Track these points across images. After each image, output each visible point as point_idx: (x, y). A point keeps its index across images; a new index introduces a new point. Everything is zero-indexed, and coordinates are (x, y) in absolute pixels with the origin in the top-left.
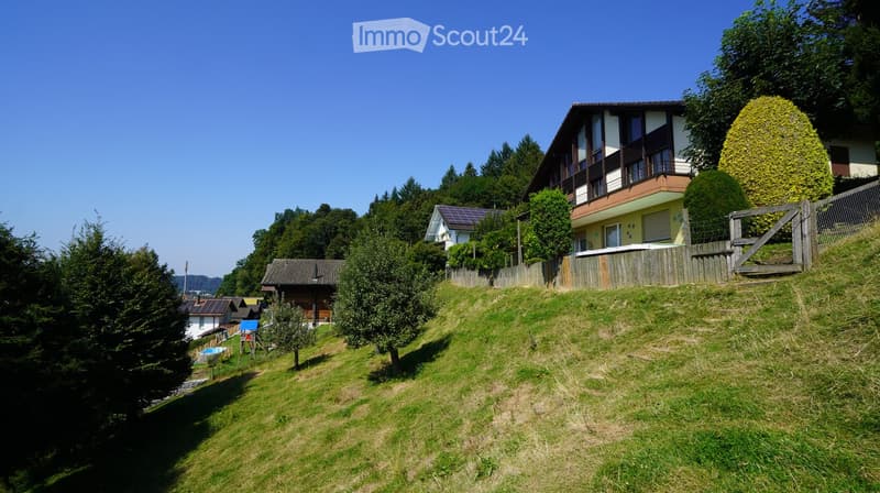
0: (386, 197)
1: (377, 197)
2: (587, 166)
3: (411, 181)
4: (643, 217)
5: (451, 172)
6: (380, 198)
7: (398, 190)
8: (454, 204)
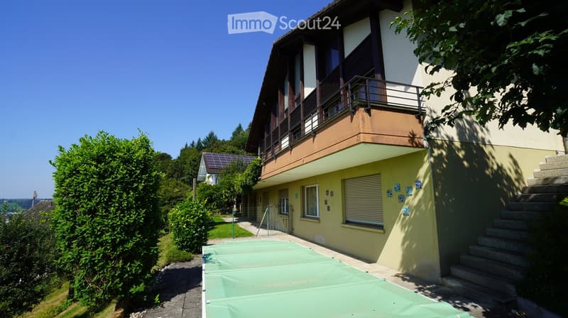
0: (192, 145)
1: (187, 145)
2: (289, 112)
3: (212, 134)
4: (344, 181)
5: (240, 128)
6: (189, 145)
7: (202, 140)
8: (233, 152)
